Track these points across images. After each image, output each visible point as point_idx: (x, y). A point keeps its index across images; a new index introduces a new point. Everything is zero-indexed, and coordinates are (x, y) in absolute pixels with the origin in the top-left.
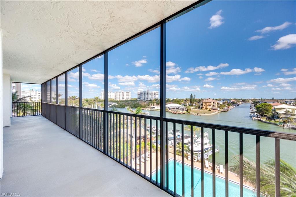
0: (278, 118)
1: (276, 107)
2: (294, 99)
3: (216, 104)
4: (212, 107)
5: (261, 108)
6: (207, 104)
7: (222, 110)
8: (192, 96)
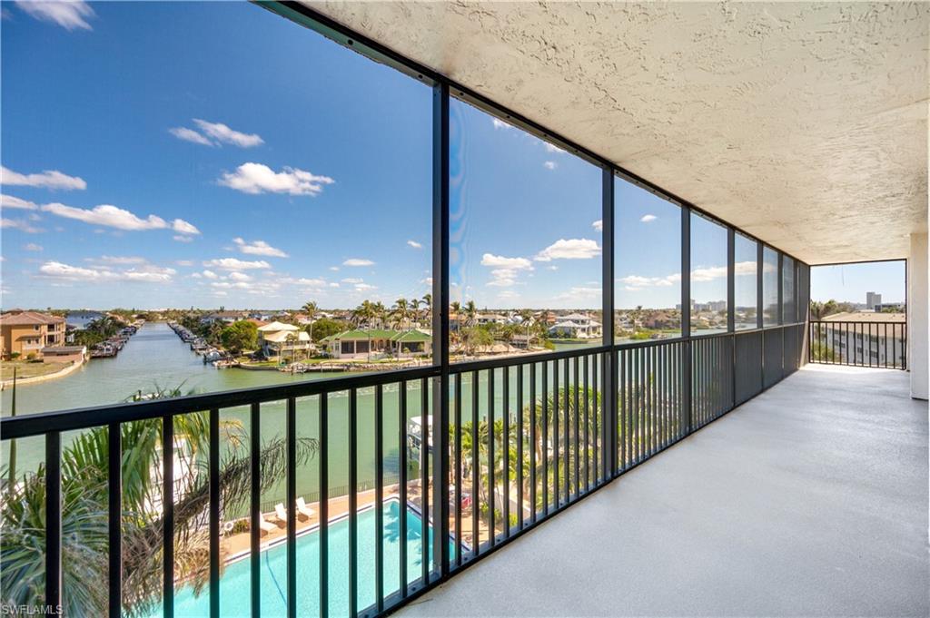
0: (273, 353)
1: (263, 329)
3: (60, 332)
4: (43, 346)
6: (17, 334)
7: (97, 353)
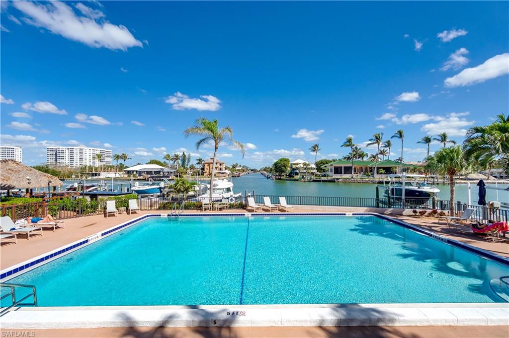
0: (297, 174)
1: (293, 163)
3: (223, 167)
4: (218, 171)
5: (280, 165)
6: (212, 166)
8: (185, 156)
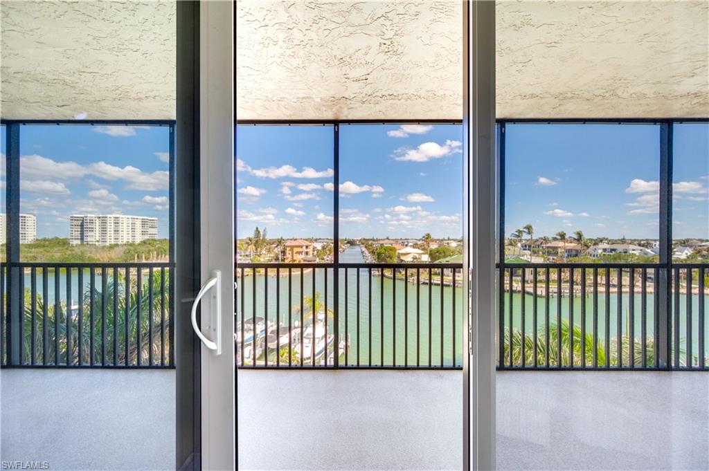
1: (401, 252)
2: (421, 237)
3: (310, 250)
4: (303, 256)
6: (296, 250)
8: (259, 232)
